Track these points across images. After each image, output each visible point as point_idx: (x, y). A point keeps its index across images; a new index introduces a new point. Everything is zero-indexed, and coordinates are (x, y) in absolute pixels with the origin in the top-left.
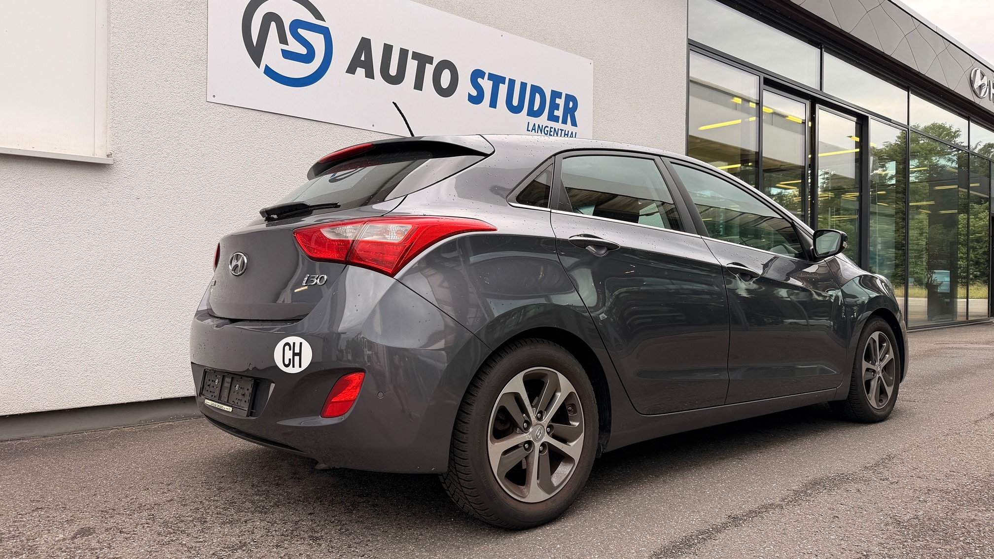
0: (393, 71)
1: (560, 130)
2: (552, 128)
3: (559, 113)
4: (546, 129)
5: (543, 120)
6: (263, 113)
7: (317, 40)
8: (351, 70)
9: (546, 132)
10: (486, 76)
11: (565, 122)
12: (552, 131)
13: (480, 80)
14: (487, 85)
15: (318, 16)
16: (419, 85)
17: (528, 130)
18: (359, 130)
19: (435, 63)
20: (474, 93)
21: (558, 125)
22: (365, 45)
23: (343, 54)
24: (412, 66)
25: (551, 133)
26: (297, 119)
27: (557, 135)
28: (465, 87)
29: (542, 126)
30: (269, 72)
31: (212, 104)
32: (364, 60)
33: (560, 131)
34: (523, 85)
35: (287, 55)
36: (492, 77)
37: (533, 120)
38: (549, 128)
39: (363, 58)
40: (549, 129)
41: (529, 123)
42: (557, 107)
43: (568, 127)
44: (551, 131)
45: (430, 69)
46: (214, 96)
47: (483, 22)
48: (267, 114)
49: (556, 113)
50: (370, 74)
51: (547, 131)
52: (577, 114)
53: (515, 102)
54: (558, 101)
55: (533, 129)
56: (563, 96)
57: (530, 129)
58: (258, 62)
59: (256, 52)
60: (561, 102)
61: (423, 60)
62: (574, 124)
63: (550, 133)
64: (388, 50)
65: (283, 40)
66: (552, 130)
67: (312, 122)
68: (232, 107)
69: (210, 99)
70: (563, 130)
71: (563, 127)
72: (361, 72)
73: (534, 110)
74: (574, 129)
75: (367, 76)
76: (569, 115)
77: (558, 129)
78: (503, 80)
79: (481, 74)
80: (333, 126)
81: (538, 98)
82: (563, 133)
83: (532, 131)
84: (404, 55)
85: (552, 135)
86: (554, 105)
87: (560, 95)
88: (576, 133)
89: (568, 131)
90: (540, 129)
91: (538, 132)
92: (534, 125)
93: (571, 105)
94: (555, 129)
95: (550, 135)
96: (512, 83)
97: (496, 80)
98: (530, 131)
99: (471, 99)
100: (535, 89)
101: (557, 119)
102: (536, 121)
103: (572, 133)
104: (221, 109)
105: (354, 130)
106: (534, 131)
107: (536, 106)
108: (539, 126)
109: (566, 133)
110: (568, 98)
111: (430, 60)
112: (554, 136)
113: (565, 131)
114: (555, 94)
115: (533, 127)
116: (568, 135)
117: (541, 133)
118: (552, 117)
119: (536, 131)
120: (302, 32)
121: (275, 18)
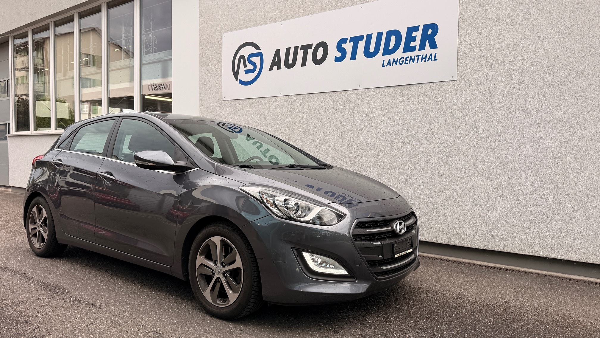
0: (290, 61)
1: (417, 56)
2: (408, 57)
3: (417, 43)
4: (402, 60)
5: (399, 54)
6: (239, 100)
7: (256, 60)
8: (271, 69)
9: (401, 62)
10: (348, 40)
11: (422, 48)
12: (407, 60)
13: (344, 45)
14: (348, 47)
15: (257, 48)
16: (304, 64)
17: (383, 66)
18: (275, 97)
19: (313, 47)
20: (339, 55)
21: (417, 52)
22: (278, 52)
23: (268, 61)
24: (300, 53)
25: (407, 62)
28: (333, 52)
29: (398, 59)
30: (241, 82)
31: (224, 101)
33: (416, 58)
34: (380, 35)
35: (247, 72)
36: (352, 39)
37: (387, 58)
38: (405, 58)
39: (276, 61)
40: (404, 60)
41: (384, 60)
42: (414, 39)
43: (428, 51)
44: (406, 60)
45: (310, 52)
47: (347, 5)
49: (412, 44)
50: (279, 68)
51: (403, 61)
52: (436, 38)
53: (372, 49)
54: (414, 34)
55: (388, 64)
56: (421, 29)
57: (385, 64)
58: (237, 79)
59: (236, 75)
60: (418, 34)
61: (306, 48)
62: (433, 45)
63: (405, 62)
64: (288, 51)
65: (245, 66)
66: (407, 59)
67: (256, 99)
68: (229, 101)
69: (224, 99)
70: (420, 56)
71: (421, 53)
72: (275, 67)
73: (390, 49)
74: (433, 51)
75: (278, 69)
76: (427, 41)
77: (415, 56)
78: (361, 38)
79: (344, 41)
80: (264, 98)
81: (393, 39)
82: (420, 58)
83: (387, 66)
84: (296, 49)
85: (407, 63)
86: (410, 38)
87: (416, 28)
88: (436, 54)
89: (426, 55)
90: (395, 62)
91: (393, 65)
92: (390, 60)
93: (430, 32)
94: (411, 57)
95: (405, 63)
96: (369, 37)
97: (355, 40)
98: (385, 66)
99: (337, 60)
100: (390, 34)
101: (413, 49)
102: (391, 57)
103: (431, 55)
104: (227, 102)
105: (272, 98)
106: (389, 65)
107: (392, 45)
108: (394, 60)
109: (424, 57)
110: (426, 27)
111: (310, 46)
112: (409, 63)
113: (423, 55)
114: (411, 30)
115: (388, 62)
116: (425, 58)
117: (396, 65)
118: (408, 48)
119: (391, 64)
120: (252, 59)
121: (242, 57)
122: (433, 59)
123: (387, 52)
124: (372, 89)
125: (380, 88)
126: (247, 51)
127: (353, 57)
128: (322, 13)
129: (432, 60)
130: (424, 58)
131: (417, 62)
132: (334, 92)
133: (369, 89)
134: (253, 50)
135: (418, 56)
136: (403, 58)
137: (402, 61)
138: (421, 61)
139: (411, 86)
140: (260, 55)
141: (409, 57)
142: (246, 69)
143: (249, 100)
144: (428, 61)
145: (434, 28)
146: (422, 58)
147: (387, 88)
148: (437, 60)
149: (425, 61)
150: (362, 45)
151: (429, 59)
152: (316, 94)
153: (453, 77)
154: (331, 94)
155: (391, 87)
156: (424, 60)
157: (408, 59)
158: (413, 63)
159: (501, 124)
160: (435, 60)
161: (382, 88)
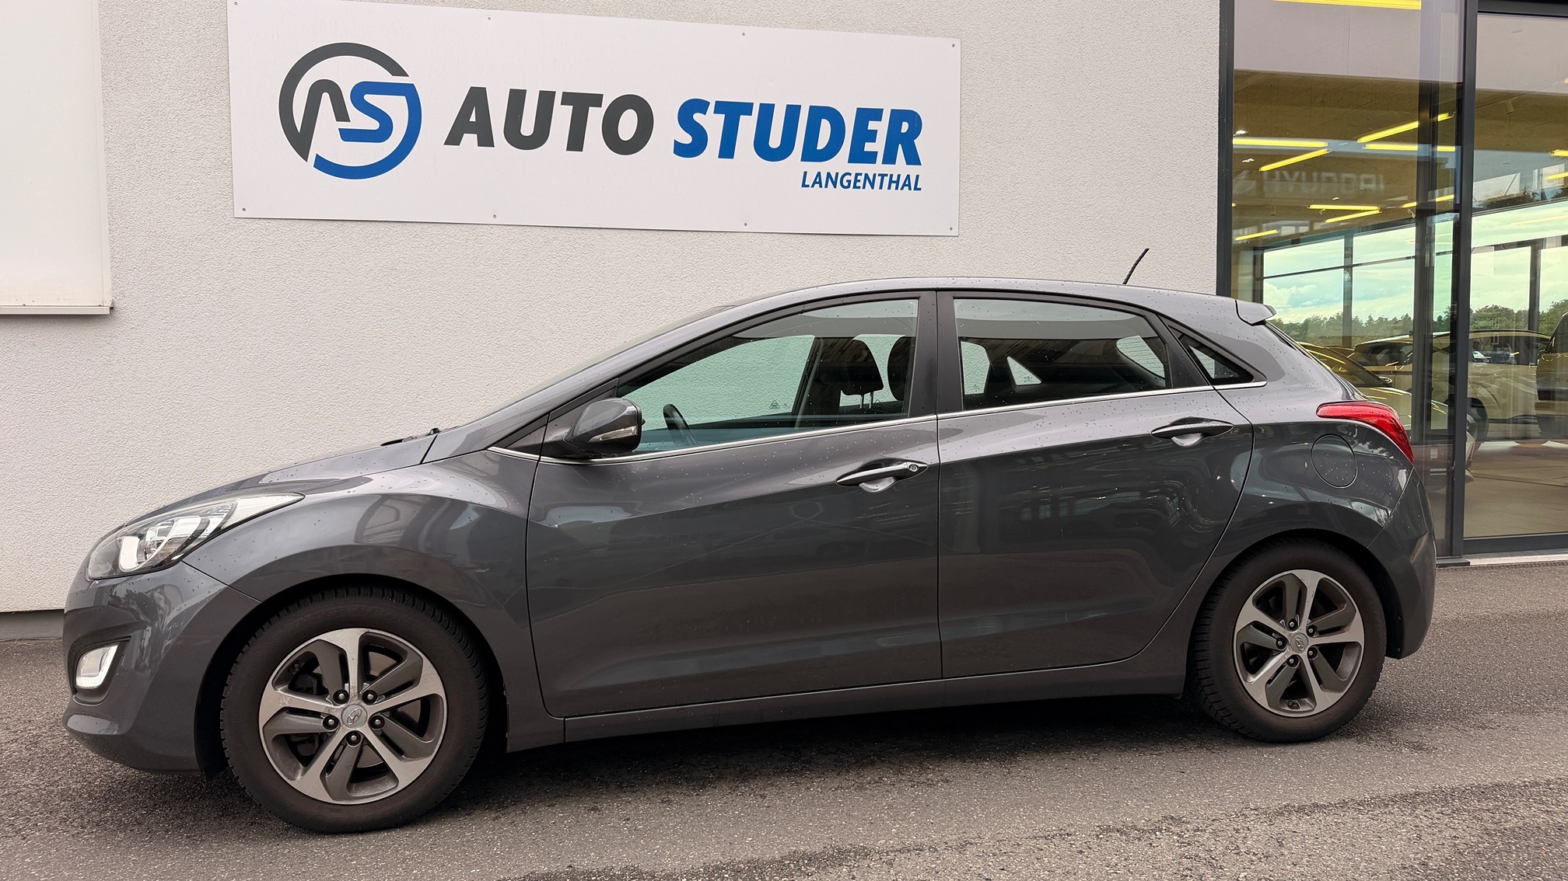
0: (527, 128)
1: (879, 175)
2: (861, 174)
3: (878, 146)
4: (847, 178)
5: (840, 163)
6: (315, 222)
7: (396, 107)
8: (454, 139)
9: (846, 184)
10: (711, 108)
11: (889, 158)
12: (859, 181)
13: (698, 117)
14: (712, 124)
15: (395, 69)
16: (576, 142)
17: (804, 185)
18: (471, 226)
19: (606, 103)
20: (686, 139)
21: (878, 167)
22: (477, 98)
23: (439, 116)
24: (562, 116)
25: (858, 184)
26: (368, 223)
27: (872, 186)
28: (667, 130)
29: (837, 174)
30: (322, 164)
31: (242, 220)
32: (475, 120)
33: (878, 179)
34: (793, 112)
35: (348, 135)
36: (721, 107)
37: (813, 168)
38: (853, 176)
39: (473, 118)
40: (852, 178)
41: (805, 173)
42: (872, 136)
43: (901, 168)
44: (856, 180)
45: (596, 117)
46: (244, 209)
47: (702, 19)
48: (324, 222)
49: (869, 147)
50: (486, 140)
51: (849, 182)
52: (918, 142)
53: (775, 141)
54: (872, 125)
55: (815, 183)
56: (886, 116)
57: (809, 182)
58: (304, 152)
59: (301, 141)
60: (881, 127)
61: (581, 103)
62: (913, 159)
63: (855, 184)
64: (517, 98)
65: (341, 114)
66: (859, 178)
67: (392, 225)
68: (269, 221)
69: (239, 213)
70: (887, 175)
71: (888, 169)
72: (470, 139)
73: (818, 148)
74: (913, 170)
75: (481, 144)
76: (900, 145)
77: (875, 175)
78: (746, 108)
79: (700, 106)
80: (426, 225)
81: (825, 128)
82: (886, 180)
83: (813, 186)
84: (546, 100)
85: (859, 187)
86: (863, 134)
87: (877, 114)
88: (918, 176)
89: (899, 176)
90: (832, 180)
91: (826, 186)
92: (819, 174)
93: (905, 127)
94: (867, 176)
95: (855, 187)
96: (767, 111)
97: (732, 112)
98: (808, 186)
99: (681, 150)
100: (818, 113)
101: (871, 158)
102: (824, 167)
103: (908, 177)
104: (255, 225)
105: (461, 227)
106: (818, 185)
107: (823, 141)
108: (829, 175)
109: (895, 178)
110: (898, 116)
111: (597, 100)
112: (864, 188)
113: (891, 176)
114: (866, 115)
115: (815, 179)
116: (897, 182)
117: (835, 187)
118: (859, 155)
119: (824, 184)
120: (369, 98)
121: (328, 86)
122: (913, 187)
123: (812, 154)
124: (777, 236)
125: (799, 236)
126: (347, 72)
127: (727, 149)
128: (627, 19)
129: (910, 189)
130: (894, 182)
131: (881, 188)
132: (675, 233)
133: (771, 235)
134: (377, 73)
135: (883, 176)
136: (850, 174)
137: (847, 181)
138: (889, 188)
139: (869, 238)
140: (410, 93)
141: (863, 175)
143: (362, 225)
144: (902, 189)
145: (914, 120)
146: (891, 182)
147: (813, 237)
148: (920, 189)
149: (897, 188)
150: (747, 126)
151: (904, 185)
152: (619, 231)
153: (951, 229)
154: (666, 235)
155: (825, 236)
156: (893, 185)
157: (861, 178)
158: (873, 188)
160: (916, 188)
161: (803, 236)
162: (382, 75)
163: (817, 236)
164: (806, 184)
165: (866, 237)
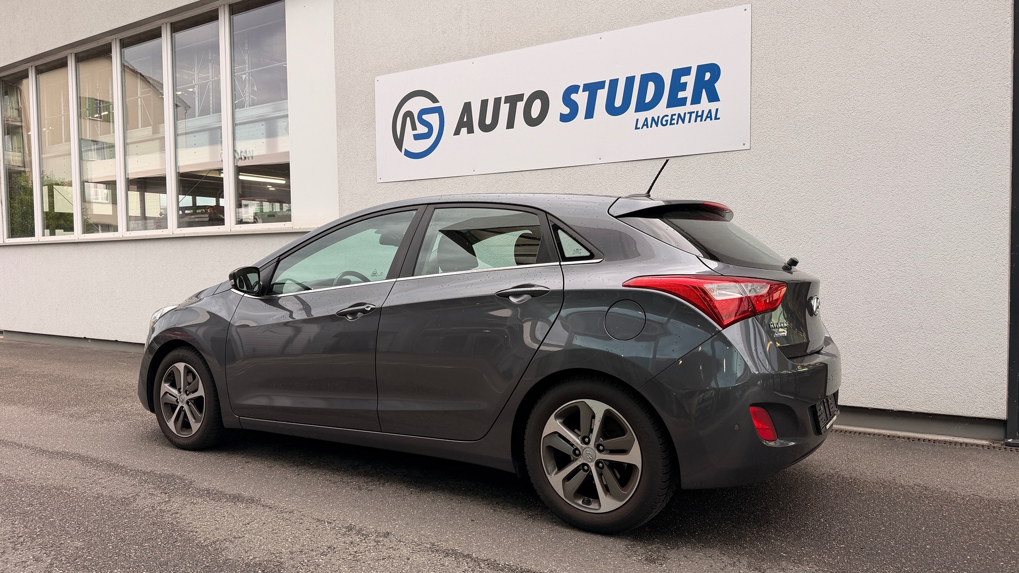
0: (488, 121)
1: (688, 113)
2: (675, 115)
3: (688, 93)
4: (666, 118)
5: (661, 109)
6: (405, 182)
7: (433, 119)
8: (457, 132)
9: (664, 123)
10: (581, 89)
11: (696, 100)
12: (674, 119)
13: (573, 96)
14: (581, 98)
15: (434, 99)
16: (510, 124)
17: (637, 128)
18: (464, 177)
19: (525, 98)
20: (566, 111)
21: (689, 107)
22: (467, 107)
23: (452, 120)
24: (505, 108)
25: (673, 122)
26: (424, 180)
27: (683, 121)
28: (557, 107)
29: (659, 117)
30: (408, 154)
31: (380, 185)
33: (688, 116)
34: (630, 81)
35: (417, 137)
36: (587, 87)
37: (642, 116)
38: (670, 116)
39: (465, 120)
40: (669, 118)
41: (637, 120)
42: (683, 87)
43: (705, 104)
44: (672, 119)
45: (520, 106)
46: (380, 179)
47: (577, 35)
48: (407, 182)
49: (681, 95)
50: (471, 131)
51: (667, 121)
52: (717, 85)
53: (618, 103)
54: (683, 79)
55: (644, 125)
56: (693, 71)
57: (640, 125)
58: (400, 148)
59: (399, 142)
60: (690, 80)
61: (512, 100)
62: (713, 97)
63: (671, 121)
64: (484, 105)
65: (414, 128)
67: (433, 180)
68: (389, 183)
69: (379, 181)
70: (694, 112)
71: (695, 108)
72: (464, 130)
73: (646, 102)
74: (713, 106)
75: (468, 133)
76: (704, 90)
77: (685, 113)
78: (601, 85)
79: (574, 89)
80: (447, 179)
81: (651, 87)
82: (694, 115)
83: (642, 128)
84: (497, 101)
85: (674, 124)
86: (678, 86)
87: (686, 71)
88: (717, 110)
89: (703, 111)
90: (655, 121)
91: (651, 127)
92: (646, 119)
93: (708, 76)
94: (679, 115)
95: (671, 124)
96: (614, 83)
97: (592, 88)
98: (639, 128)
99: (564, 118)
100: (646, 79)
101: (683, 102)
102: (649, 114)
103: (710, 111)
104: (384, 185)
105: (460, 178)
106: (646, 127)
107: (649, 97)
108: (653, 119)
109: (700, 114)
110: (702, 69)
111: (520, 97)
112: (677, 123)
113: (697, 112)
114: (678, 73)
115: (644, 123)
116: (702, 116)
117: (657, 126)
118: (674, 102)
119: (649, 126)
120: (425, 117)
121: (409, 114)
122: (713, 118)
123: (642, 106)
124: (620, 164)
125: (633, 162)
126: (416, 105)
127: (589, 114)
128: (537, 46)
129: (711, 119)
130: (699, 116)
131: (689, 122)
132: (560, 169)
133: (616, 164)
134: (427, 103)
135: (691, 113)
136: (667, 116)
137: (666, 121)
138: (696, 121)
139: (681, 158)
140: (439, 110)
141: (677, 115)
142: (415, 132)
143: (422, 181)
144: (705, 120)
145: (715, 70)
146: (697, 116)
147: (643, 162)
148: (719, 119)
149: (701, 120)
150: (602, 95)
151: (707, 117)
152: (531, 171)
153: (744, 144)
154: (555, 171)
155: (650, 161)
156: (699, 119)
157: (675, 117)
158: (683, 123)
159: (818, 215)
160: (716, 118)
161: (636, 162)
162: (429, 104)
163: (645, 161)
164: (638, 127)
165: (679, 158)
